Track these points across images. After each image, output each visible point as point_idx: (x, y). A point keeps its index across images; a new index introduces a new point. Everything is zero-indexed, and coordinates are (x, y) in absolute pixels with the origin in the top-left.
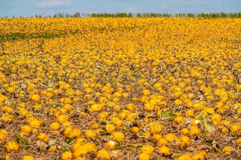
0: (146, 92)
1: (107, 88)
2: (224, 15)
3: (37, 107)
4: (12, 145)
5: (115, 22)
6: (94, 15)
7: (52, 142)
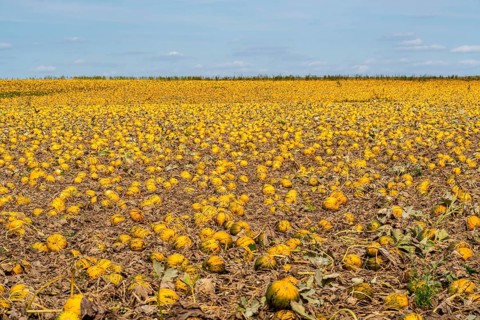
0: (96, 136)
1: (68, 134)
2: (177, 79)
3: (13, 147)
5: (92, 83)
6: (76, 78)
7: (16, 171)
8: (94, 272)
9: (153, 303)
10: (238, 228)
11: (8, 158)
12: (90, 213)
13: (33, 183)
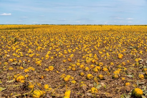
0: (51, 38)
1: (44, 37)
3: (32, 40)
4: (27, 47)
5: (46, 26)
7: (34, 47)
8: (66, 79)
9: (90, 92)
10: (100, 64)
13: (39, 50)
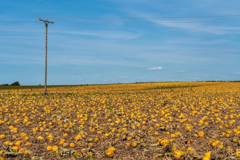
0: (213, 100)
4: (179, 111)
8: (214, 144)
9: (234, 155)
11: (185, 107)
12: (212, 125)
13: (193, 115)
